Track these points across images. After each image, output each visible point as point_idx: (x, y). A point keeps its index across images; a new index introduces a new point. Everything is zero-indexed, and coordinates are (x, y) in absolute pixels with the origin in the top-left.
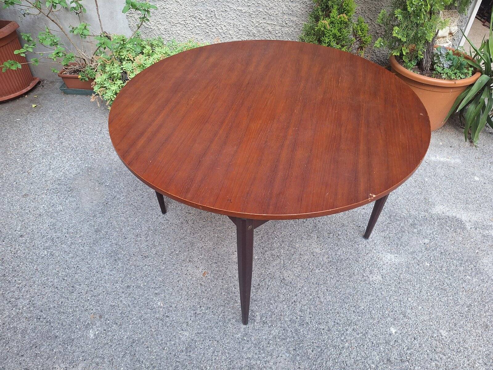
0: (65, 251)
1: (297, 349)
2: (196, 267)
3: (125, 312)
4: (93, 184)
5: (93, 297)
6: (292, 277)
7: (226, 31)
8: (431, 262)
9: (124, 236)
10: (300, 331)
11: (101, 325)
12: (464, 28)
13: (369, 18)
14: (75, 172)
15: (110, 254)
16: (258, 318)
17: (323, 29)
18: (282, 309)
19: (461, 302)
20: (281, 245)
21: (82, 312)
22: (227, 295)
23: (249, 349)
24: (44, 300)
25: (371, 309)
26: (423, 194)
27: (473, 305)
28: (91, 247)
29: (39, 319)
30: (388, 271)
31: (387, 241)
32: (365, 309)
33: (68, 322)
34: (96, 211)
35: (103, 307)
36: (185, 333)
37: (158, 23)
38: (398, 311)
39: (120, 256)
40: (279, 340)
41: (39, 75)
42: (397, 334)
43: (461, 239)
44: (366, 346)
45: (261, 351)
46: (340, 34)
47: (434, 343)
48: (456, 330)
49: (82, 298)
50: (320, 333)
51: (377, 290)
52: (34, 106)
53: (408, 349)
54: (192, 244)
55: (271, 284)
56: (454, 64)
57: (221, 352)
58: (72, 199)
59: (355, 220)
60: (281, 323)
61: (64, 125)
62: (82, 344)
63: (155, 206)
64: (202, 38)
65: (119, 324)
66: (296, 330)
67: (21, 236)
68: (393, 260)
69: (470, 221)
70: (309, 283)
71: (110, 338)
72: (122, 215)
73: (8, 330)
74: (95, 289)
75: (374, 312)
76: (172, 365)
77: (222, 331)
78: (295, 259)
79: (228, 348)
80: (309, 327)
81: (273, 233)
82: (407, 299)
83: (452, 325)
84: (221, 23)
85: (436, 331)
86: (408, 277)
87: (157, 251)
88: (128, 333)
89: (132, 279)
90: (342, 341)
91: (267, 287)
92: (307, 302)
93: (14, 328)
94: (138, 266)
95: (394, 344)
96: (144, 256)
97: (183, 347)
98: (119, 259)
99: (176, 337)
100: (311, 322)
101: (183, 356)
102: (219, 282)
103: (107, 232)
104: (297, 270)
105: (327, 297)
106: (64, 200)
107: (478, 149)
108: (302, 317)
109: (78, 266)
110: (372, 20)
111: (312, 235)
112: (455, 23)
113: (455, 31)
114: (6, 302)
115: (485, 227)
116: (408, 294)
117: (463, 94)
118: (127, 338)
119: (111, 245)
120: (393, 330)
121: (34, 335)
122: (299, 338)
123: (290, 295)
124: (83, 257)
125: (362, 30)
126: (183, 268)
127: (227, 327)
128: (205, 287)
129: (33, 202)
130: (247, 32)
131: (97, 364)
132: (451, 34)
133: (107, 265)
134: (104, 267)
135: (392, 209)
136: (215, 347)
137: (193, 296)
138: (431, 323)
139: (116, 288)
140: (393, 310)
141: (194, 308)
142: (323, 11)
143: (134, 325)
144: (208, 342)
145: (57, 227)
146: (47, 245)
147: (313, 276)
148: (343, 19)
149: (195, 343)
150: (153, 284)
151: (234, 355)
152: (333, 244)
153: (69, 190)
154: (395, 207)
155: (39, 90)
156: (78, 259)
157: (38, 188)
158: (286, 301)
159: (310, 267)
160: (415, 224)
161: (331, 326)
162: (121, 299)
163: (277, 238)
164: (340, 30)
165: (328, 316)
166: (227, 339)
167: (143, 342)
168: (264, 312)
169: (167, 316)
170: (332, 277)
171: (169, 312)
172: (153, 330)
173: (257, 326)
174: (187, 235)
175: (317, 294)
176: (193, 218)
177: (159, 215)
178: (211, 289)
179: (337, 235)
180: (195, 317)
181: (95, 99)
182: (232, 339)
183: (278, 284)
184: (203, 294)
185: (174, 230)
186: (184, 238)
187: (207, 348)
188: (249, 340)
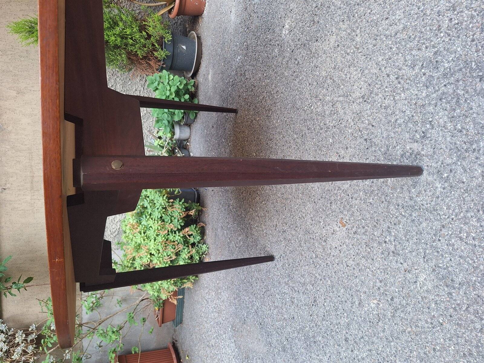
1: (481, 74)
2: (333, 234)
3: (378, 360)
4: (245, 330)
9: (292, 318)
10: (447, 68)
15: (307, 346)
16: (415, 146)
18: (406, 102)
20: (320, 100)
22: (375, 196)
23: (465, 171)
34: (266, 341)
36: (422, 279)
37: (113, 221)
39: (310, 334)
40: (459, 111)
45: (474, 147)
50: (456, 26)
52: (187, 358)
54: (307, 232)
55: (368, 120)
57: (462, 226)
60: (430, 104)
61: (201, 335)
63: (267, 268)
66: (445, 75)
72: (272, 311)
76: (472, 322)
77: (427, 214)
78: (339, 77)
79: (456, 211)
80: (442, 49)
81: (305, 111)
87: (311, 282)
89: (337, 330)
91: (370, 127)
92: (401, 55)
94: (324, 316)
96: (314, 302)
97: (444, 290)
98: (314, 337)
99: (425, 297)
100: (434, 47)
101: (459, 296)
102: (356, 205)
103: (286, 337)
104: (355, 73)
105: (397, 17)
108: (423, 65)
111: (313, 51)
119: (299, 340)
122: (461, 70)
123: (386, 87)
126: (332, 254)
127: (422, 204)
128: (359, 228)
133: (318, 355)
136: (451, 234)
137: (369, 250)
139: (345, 358)
141: (386, 254)
144: (442, 245)
147: (364, 46)
149: (439, 267)
150: (347, 304)
151: (473, 201)
152: (327, 15)
155: (178, 345)
158: (395, 94)
159: (352, 51)
161: (447, 4)
162: (360, 357)
163: (311, 106)
165: (428, 12)
166: (441, 209)
167: (425, 353)
168: (407, 136)
169: (392, 299)
170: (369, 11)
171: (386, 295)
172: (409, 329)
173: (427, 150)
174: (297, 237)
175: (391, 36)
176: (281, 223)
177: (275, 265)
178: (363, 219)
179: (316, 9)
180: (399, 255)
181: (175, 299)
182: (442, 200)
183: (369, 107)
184: (367, 233)
185: (291, 252)
186: (300, 241)
187: (451, 248)
188: (449, 168)
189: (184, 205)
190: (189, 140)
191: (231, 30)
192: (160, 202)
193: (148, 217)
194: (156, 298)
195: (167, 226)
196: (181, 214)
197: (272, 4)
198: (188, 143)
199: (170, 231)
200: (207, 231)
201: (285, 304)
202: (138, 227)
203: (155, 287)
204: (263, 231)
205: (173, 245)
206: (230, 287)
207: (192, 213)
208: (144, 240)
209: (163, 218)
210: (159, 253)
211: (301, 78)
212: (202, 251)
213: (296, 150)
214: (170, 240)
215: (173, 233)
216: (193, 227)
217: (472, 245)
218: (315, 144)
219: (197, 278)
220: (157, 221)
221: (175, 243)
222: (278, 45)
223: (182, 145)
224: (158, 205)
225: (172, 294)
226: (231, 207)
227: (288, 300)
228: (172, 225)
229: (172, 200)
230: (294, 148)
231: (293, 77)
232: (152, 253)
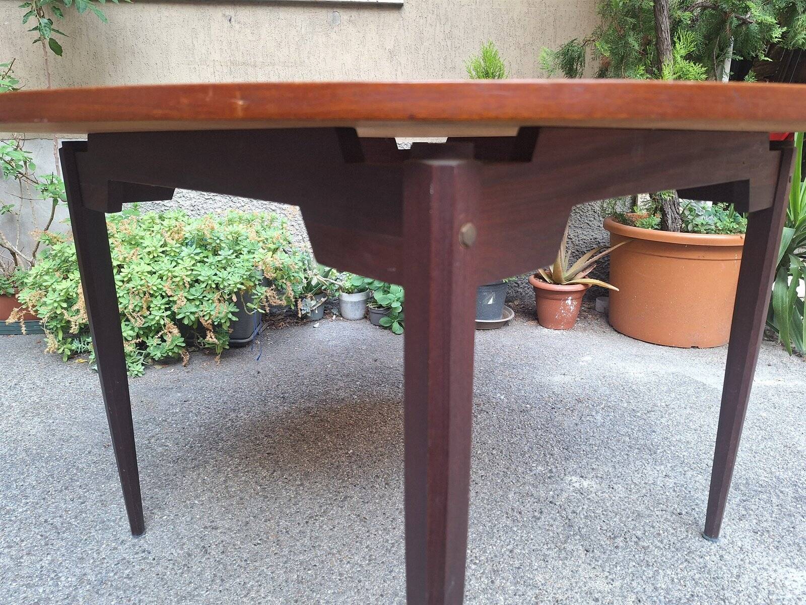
20: (492, 582)
63: (114, 521)
72: (6, 551)
111: (569, 547)
163: (475, 564)
174: (200, 586)
176: (223, 538)
177: (122, 542)
179: (634, 539)
181: (19, 319)
185: (161, 577)
189: (225, 322)
190: (342, 318)
191: (538, 378)
192: (229, 277)
193: (198, 258)
194: (18, 280)
195: (182, 294)
196: (206, 318)
197: (606, 450)
198: (334, 316)
199: (171, 299)
200: (172, 370)
201: (28, 586)
202: (175, 242)
203: (46, 277)
204: (197, 497)
205: (142, 308)
206: (54, 435)
207: (211, 338)
208: (149, 253)
209: (196, 284)
210: (123, 281)
211: (515, 529)
212: (131, 365)
213: (383, 546)
214: (152, 302)
215: (167, 306)
216: (180, 341)
219: (65, 359)
220: (191, 274)
221: (146, 311)
222: (551, 471)
223: (330, 306)
224: (223, 274)
225: (32, 312)
226: (233, 415)
227: (41, 591)
228: (185, 303)
229: (235, 298)
230: (387, 541)
231: (510, 512)
232: (122, 270)
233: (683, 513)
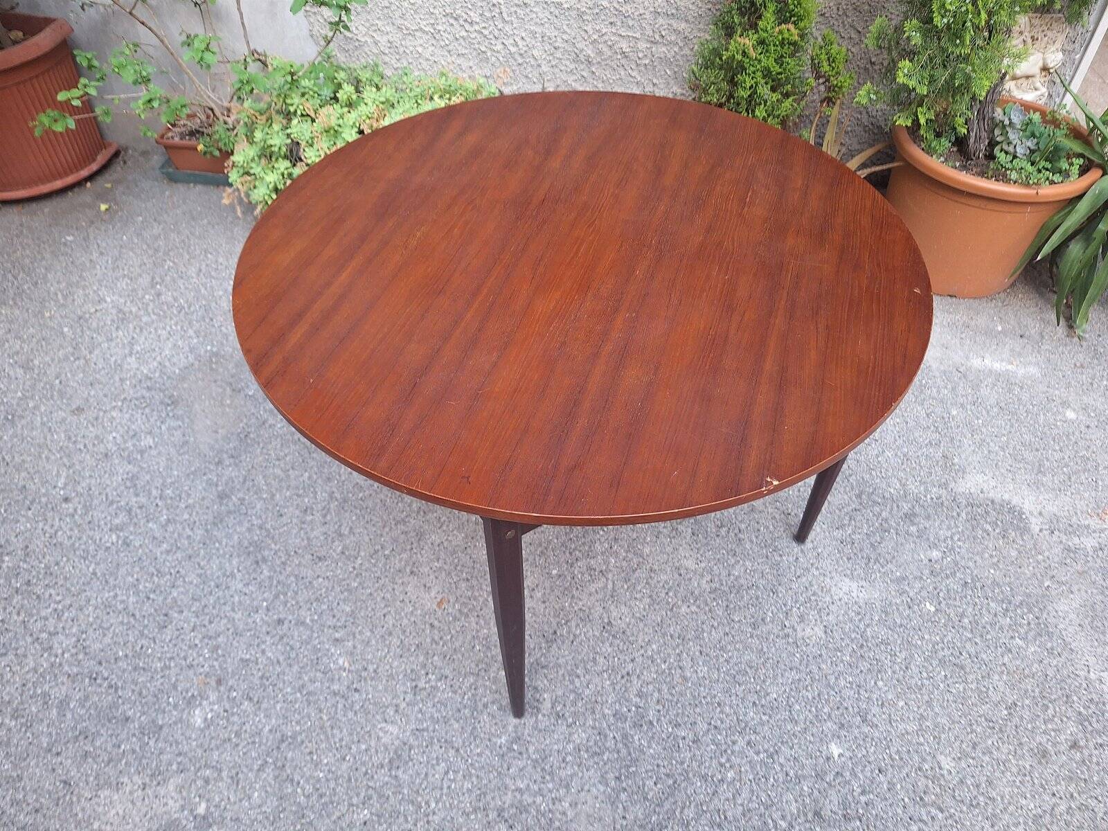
0: (154, 538)
1: (623, 777)
2: (425, 586)
4: (220, 390)
5: (206, 641)
6: (628, 620)
7: (524, 49)
8: (939, 604)
9: (279, 511)
10: (633, 739)
11: (220, 700)
12: (1078, 56)
13: (855, 29)
14: (183, 363)
15: (246, 548)
16: (547, 705)
17: (739, 57)
18: (599, 688)
19: (995, 698)
21: (181, 669)
23: (521, 770)
24: (107, 640)
25: (792, 699)
26: (942, 445)
27: (1019, 704)
28: (207, 531)
29: (95, 679)
30: (841, 618)
31: (848, 550)
32: (780, 700)
33: (152, 689)
34: (222, 451)
35: (225, 662)
36: (391, 729)
37: (373, 28)
38: (851, 709)
39: (266, 553)
40: (586, 756)
41: (117, 138)
42: (843, 759)
43: (1014, 553)
44: (772, 780)
45: (547, 777)
46: (780, 68)
47: (922, 782)
48: (973, 759)
49: (183, 640)
50: (676, 745)
51: (810, 658)
52: (103, 207)
53: (863, 793)
54: (420, 536)
56: (1042, 146)
57: (461, 773)
58: (174, 423)
59: (780, 500)
60: (595, 720)
61: (166, 253)
62: (178, 736)
64: (471, 64)
65: (256, 700)
66: (625, 736)
67: (66, 500)
68: (854, 595)
69: (1040, 514)
70: (664, 635)
71: (236, 728)
72: (277, 463)
73: (31, 697)
74: (211, 622)
75: (798, 707)
76: (358, 795)
77: (469, 729)
78: (638, 579)
79: (477, 765)
80: (654, 730)
82: (875, 683)
83: (968, 746)
84: (515, 31)
85: (928, 758)
86: (883, 633)
87: (345, 548)
88: (274, 721)
89: (289, 605)
90: (722, 765)
91: (571, 638)
92: (655, 676)
93: (45, 695)
94: (303, 578)
95: (834, 780)
96: (317, 557)
97: (384, 758)
98: (264, 560)
99: (370, 736)
100: (658, 720)
101: (382, 776)
102: (470, 623)
103: (244, 499)
104: (640, 606)
105: (700, 668)
106: (158, 424)
107: (1084, 344)
108: (640, 707)
109: (178, 572)
110: (860, 32)
112: (1058, 45)
113: (1055, 63)
114: (29, 640)
115: (1073, 530)
116: (879, 671)
117: (1056, 218)
118: (271, 731)
119: (249, 530)
120: (835, 750)
121: (83, 712)
122: (630, 754)
123: (619, 659)
124: (190, 552)
125: (831, 60)
126: (396, 586)
127: (480, 721)
128: (440, 631)
129: (93, 426)
130: (573, 54)
131: (207, 781)
132: (1045, 69)
133: (239, 571)
134: (232, 575)
135: (867, 477)
136: (450, 761)
137: (413, 650)
138: (922, 739)
140: (842, 704)
141: (413, 676)
142: (742, 14)
143: (285, 705)
144: (436, 751)
145: (140, 483)
146: (117, 521)
147: (673, 619)
148: (786, 35)
149: (410, 750)
150: (331, 618)
151: (490, 782)
152: (724, 552)
153: (170, 402)
154: (874, 473)
155: (117, 171)
156: (179, 555)
157: (105, 396)
158: (610, 671)
159: (670, 600)
160: (915, 515)
164: (779, 60)
165: (698, 710)
166: (478, 746)
167: (303, 742)
168: (560, 693)
169: (356, 690)
170: (716, 624)
171: (360, 681)
172: (325, 718)
173: (543, 722)
175: (679, 661)
178: (452, 637)
179: (737, 531)
180: (415, 694)
181: (233, 200)
182: (487, 746)
183: (596, 633)
184: (434, 646)
186: (404, 522)
187: (434, 762)
188: (524, 750)
201: (297, 496)
217: (442, 784)
218: (549, 542)
227: (306, 500)
233: (793, 514)
